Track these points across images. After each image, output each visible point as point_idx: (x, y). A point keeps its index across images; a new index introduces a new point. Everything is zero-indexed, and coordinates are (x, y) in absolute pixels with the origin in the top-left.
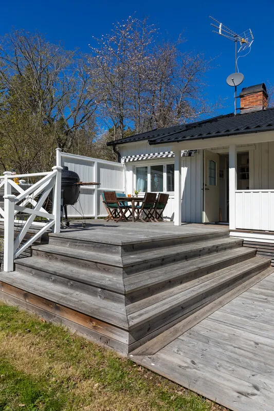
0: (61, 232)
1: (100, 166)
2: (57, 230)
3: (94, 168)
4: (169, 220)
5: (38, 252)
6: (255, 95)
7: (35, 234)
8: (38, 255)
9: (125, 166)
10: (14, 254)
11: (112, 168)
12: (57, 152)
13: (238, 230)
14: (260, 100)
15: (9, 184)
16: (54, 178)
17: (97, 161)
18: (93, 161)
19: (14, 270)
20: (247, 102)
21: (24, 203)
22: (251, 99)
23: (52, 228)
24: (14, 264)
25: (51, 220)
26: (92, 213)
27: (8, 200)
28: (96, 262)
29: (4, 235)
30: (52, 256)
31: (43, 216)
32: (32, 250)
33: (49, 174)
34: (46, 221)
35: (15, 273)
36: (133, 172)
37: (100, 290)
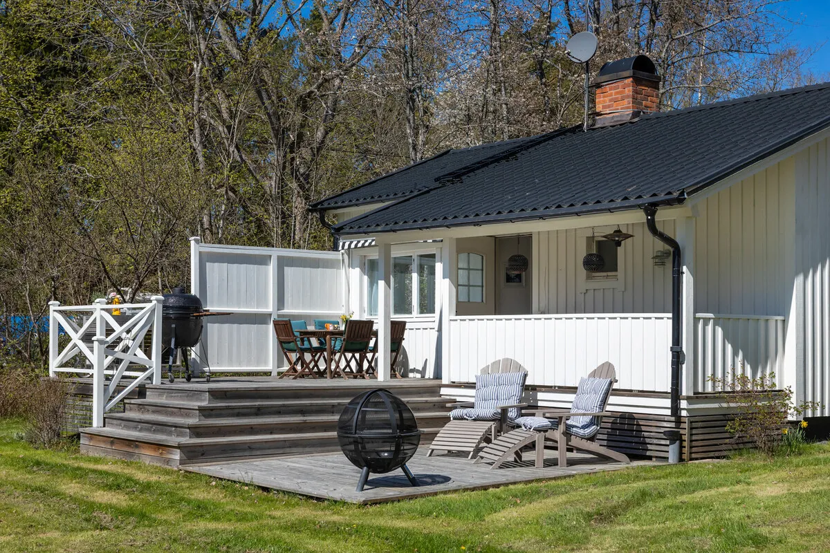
0: (162, 383)
1: (283, 263)
2: (157, 381)
3: (271, 269)
4: (419, 376)
5: (131, 406)
6: (620, 84)
7: (127, 387)
8: (131, 410)
9: (346, 257)
10: (104, 408)
11: (315, 264)
12: (193, 243)
13: (454, 385)
14: (628, 97)
15: (102, 317)
16: (153, 311)
17: (275, 252)
18: (269, 253)
19: (104, 426)
20: (607, 99)
21: (121, 346)
22: (613, 91)
23: (150, 378)
24: (104, 418)
25: (150, 367)
26: (266, 363)
27: (97, 342)
28: (180, 408)
29: (92, 392)
30: (144, 408)
31: (142, 363)
32: (125, 404)
33: (148, 306)
34: (143, 369)
35: (106, 429)
36: (363, 270)
37: (174, 428)
